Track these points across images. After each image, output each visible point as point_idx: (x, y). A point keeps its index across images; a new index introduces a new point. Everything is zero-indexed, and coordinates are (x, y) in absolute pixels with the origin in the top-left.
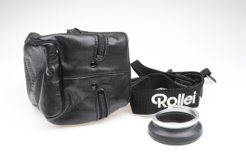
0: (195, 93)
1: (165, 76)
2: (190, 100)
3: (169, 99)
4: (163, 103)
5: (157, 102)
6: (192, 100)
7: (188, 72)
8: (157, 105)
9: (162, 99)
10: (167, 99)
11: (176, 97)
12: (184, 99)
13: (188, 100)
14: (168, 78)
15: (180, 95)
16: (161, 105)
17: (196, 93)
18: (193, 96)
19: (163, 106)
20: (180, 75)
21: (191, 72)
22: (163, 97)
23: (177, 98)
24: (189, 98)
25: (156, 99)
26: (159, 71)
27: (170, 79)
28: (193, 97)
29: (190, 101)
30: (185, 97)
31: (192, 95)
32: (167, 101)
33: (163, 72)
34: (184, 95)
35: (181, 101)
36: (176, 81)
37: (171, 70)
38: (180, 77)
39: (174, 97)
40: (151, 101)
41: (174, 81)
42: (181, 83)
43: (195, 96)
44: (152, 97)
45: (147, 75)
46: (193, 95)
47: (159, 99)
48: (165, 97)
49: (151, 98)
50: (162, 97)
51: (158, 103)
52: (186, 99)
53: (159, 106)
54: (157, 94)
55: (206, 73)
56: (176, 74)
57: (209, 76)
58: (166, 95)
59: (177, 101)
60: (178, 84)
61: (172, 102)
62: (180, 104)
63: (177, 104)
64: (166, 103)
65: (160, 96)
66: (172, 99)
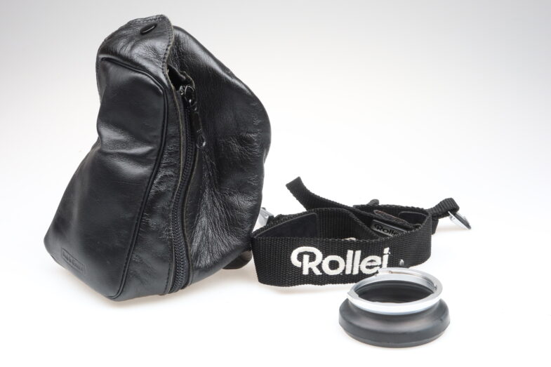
0: (386, 250)
1: (352, 215)
2: (374, 264)
3: (326, 259)
4: (314, 265)
5: (300, 263)
6: (381, 266)
7: (407, 209)
8: (301, 269)
9: (312, 257)
10: (324, 258)
11: (341, 256)
12: (361, 261)
13: (370, 264)
15: (350, 253)
16: (310, 270)
17: (390, 251)
18: (382, 257)
19: (313, 272)
20: (382, 214)
21: (413, 209)
22: (315, 253)
23: (345, 259)
24: (372, 261)
25: (300, 257)
27: (360, 223)
28: (382, 260)
29: (377, 266)
30: (362, 258)
31: (378, 256)
32: (322, 262)
34: (358, 253)
35: (353, 265)
37: (376, 202)
38: (384, 218)
39: (339, 255)
40: (290, 259)
41: (369, 226)
42: (386, 231)
43: (386, 258)
44: (292, 251)
45: (313, 210)
46: (381, 255)
47: (306, 257)
48: (319, 254)
49: (291, 254)
50: (313, 253)
51: (302, 264)
52: (366, 262)
53: (306, 272)
54: (302, 246)
55: (448, 208)
56: (375, 211)
57: (455, 214)
58: (321, 251)
59: (346, 264)
60: (379, 231)
61: (334, 265)
62: (352, 271)
63: (344, 271)
64: (319, 267)
65: (308, 251)
66: (334, 259)
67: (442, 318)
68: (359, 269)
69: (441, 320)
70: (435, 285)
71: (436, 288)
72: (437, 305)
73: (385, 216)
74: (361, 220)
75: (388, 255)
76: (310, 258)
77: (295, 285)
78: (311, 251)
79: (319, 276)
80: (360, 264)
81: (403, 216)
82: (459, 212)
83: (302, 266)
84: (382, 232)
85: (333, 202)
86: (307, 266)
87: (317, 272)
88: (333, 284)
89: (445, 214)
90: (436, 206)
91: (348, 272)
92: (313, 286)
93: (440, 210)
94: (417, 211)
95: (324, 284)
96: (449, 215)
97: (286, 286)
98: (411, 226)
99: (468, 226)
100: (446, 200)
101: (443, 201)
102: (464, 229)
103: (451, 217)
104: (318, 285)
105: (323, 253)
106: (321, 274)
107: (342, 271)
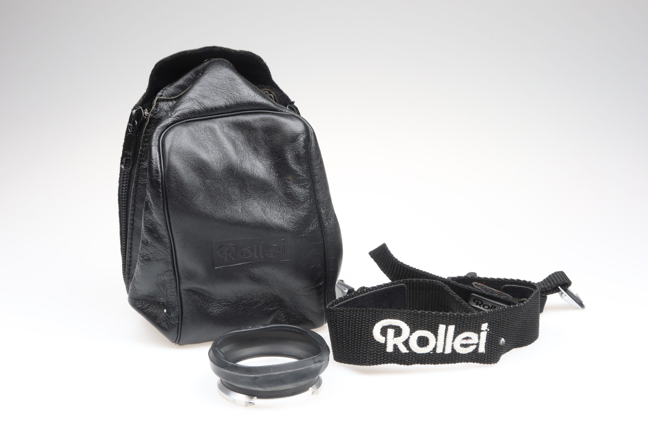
1: (447, 288)
4: (399, 341)
5: (384, 338)
6: (478, 344)
7: (512, 281)
8: (385, 345)
9: (398, 332)
10: (411, 333)
11: (432, 332)
12: (454, 338)
13: (465, 342)
15: (442, 328)
16: (395, 346)
17: (488, 327)
18: (479, 334)
19: (398, 349)
20: (482, 287)
21: (518, 282)
22: (401, 327)
24: (467, 338)
25: (384, 331)
26: (431, 275)
27: (457, 297)
28: (479, 338)
29: (473, 345)
30: (456, 334)
31: (475, 332)
32: (409, 338)
33: (441, 278)
34: (452, 328)
35: (445, 341)
36: (474, 301)
37: (475, 274)
38: (484, 292)
39: (428, 330)
40: (371, 333)
41: (467, 301)
42: (486, 307)
43: (484, 335)
44: (375, 324)
45: (401, 281)
46: (478, 331)
47: (391, 332)
48: (405, 328)
49: (373, 327)
50: (399, 327)
51: (386, 340)
52: (460, 338)
53: (390, 349)
54: (386, 318)
55: (559, 282)
56: (474, 283)
57: (566, 290)
58: (408, 325)
59: (437, 341)
60: (478, 307)
61: (423, 342)
62: (444, 349)
63: (435, 349)
64: (406, 343)
65: (394, 325)
66: (423, 335)
68: (453, 346)
73: (486, 289)
74: (458, 294)
75: (486, 332)
76: (395, 332)
77: (377, 364)
78: (397, 325)
79: (406, 353)
80: (453, 341)
81: (506, 290)
82: (570, 288)
83: (386, 342)
84: (481, 308)
85: (425, 272)
86: (392, 342)
87: (404, 350)
88: (421, 364)
89: (555, 290)
90: (544, 280)
91: (439, 350)
92: (399, 366)
93: (549, 284)
94: (523, 285)
95: (411, 364)
96: (559, 291)
97: (366, 365)
98: (515, 300)
99: (581, 305)
100: (555, 273)
101: (553, 275)
103: (562, 294)
104: (404, 364)
105: (410, 327)
106: (408, 352)
107: (432, 349)
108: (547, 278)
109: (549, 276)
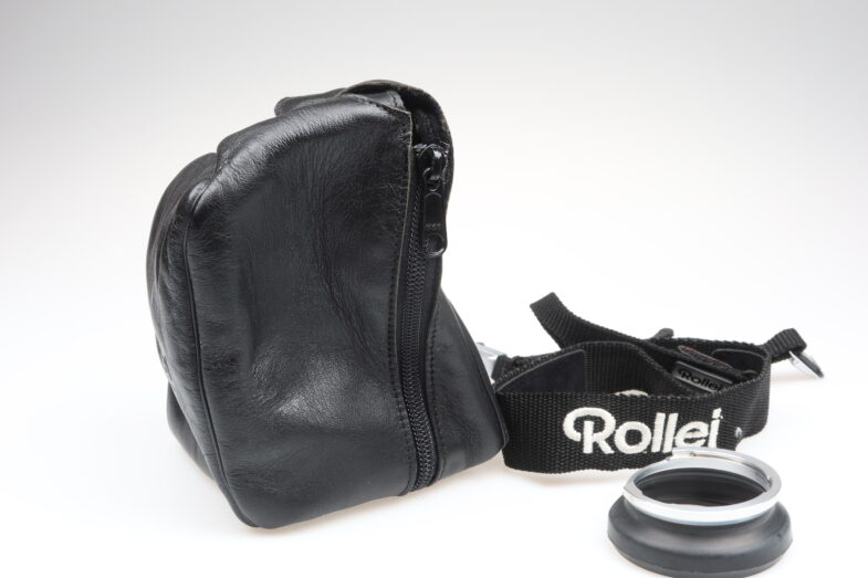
0: (717, 413)
1: (642, 352)
2: (696, 435)
3: (621, 427)
4: (601, 438)
5: (579, 434)
6: (707, 438)
7: (726, 344)
8: (581, 444)
9: (599, 425)
10: (617, 426)
11: (646, 423)
12: (677, 430)
13: (690, 436)
14: (649, 359)
15: (660, 417)
16: (595, 445)
17: (722, 413)
18: (709, 423)
19: (600, 449)
20: (692, 353)
21: (735, 345)
22: (604, 418)
23: (652, 427)
24: (694, 430)
25: (579, 424)
26: (621, 334)
27: (657, 366)
28: (709, 429)
29: (700, 439)
30: (680, 425)
31: (704, 421)
32: (614, 433)
33: (634, 339)
34: (674, 417)
35: (664, 437)
36: (680, 372)
37: (669, 332)
38: (695, 360)
39: (641, 421)
40: (561, 428)
41: (670, 371)
42: (696, 380)
43: (715, 425)
44: (565, 415)
45: (579, 345)
46: (708, 419)
47: (589, 425)
48: (609, 419)
49: (563, 420)
50: (600, 418)
51: (582, 436)
52: (684, 432)
53: (588, 449)
54: (581, 406)
55: (789, 345)
56: (680, 347)
57: (799, 356)
58: (613, 414)
59: (652, 435)
60: (684, 379)
61: (634, 437)
62: (662, 447)
63: (650, 447)
64: (610, 440)
65: (592, 415)
66: (634, 428)
67: (781, 532)
68: (674, 443)
69: (780, 536)
70: (768, 478)
71: (770, 482)
72: (772, 512)
73: (696, 356)
74: (658, 361)
75: (718, 421)
76: (595, 426)
77: (569, 470)
78: (598, 415)
79: (610, 455)
80: (675, 435)
81: (719, 356)
82: (806, 352)
83: (582, 439)
84: (689, 382)
85: (611, 331)
86: (590, 440)
87: (607, 449)
88: (631, 469)
89: (784, 356)
90: (769, 342)
91: (656, 449)
92: (599, 471)
93: (776, 349)
94: (742, 348)
95: (617, 469)
96: (789, 356)
97: (555, 472)
98: (738, 373)
99: (818, 372)
100: (784, 332)
101: (780, 334)
102: (814, 378)
103: (794, 360)
104: (607, 469)
105: (616, 418)
106: (612, 452)
107: (645, 447)
108: (773, 340)
109: (776, 336)
